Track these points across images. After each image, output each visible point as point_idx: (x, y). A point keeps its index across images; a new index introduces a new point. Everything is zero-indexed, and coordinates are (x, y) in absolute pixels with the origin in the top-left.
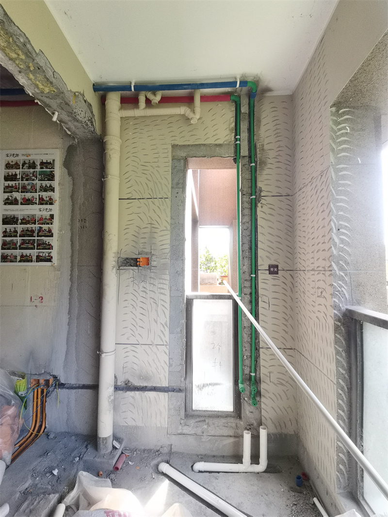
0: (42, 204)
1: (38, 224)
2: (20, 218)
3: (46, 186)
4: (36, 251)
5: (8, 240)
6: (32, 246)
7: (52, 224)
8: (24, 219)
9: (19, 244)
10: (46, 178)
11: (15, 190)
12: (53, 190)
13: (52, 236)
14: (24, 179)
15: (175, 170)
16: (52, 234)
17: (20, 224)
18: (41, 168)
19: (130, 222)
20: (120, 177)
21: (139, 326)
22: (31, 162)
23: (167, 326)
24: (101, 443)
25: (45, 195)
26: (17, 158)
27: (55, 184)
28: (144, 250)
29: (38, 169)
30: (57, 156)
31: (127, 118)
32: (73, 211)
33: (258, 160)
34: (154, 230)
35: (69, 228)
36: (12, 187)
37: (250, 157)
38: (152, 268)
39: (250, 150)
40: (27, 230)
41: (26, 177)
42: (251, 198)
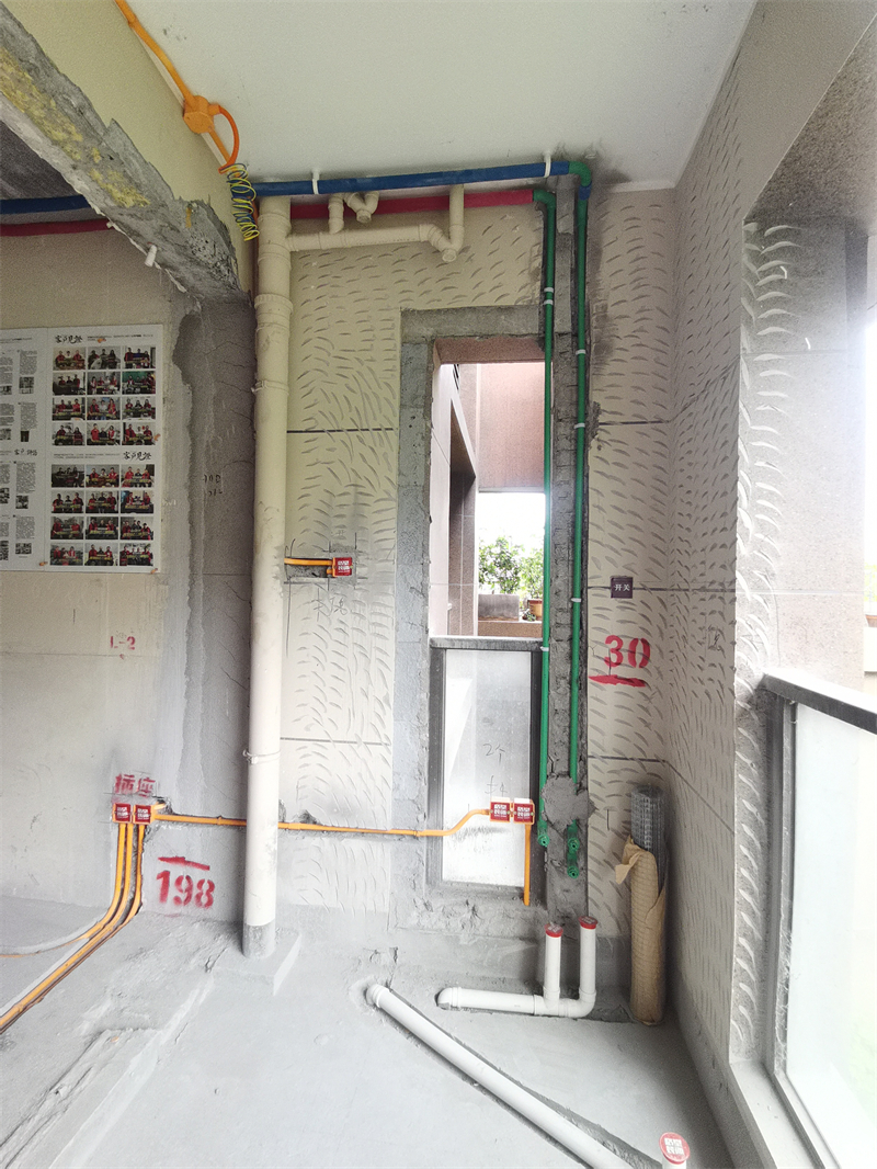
0: (131, 443)
1: (124, 485)
2: (87, 472)
3: (138, 404)
4: (119, 541)
5: (63, 520)
6: (112, 532)
7: (150, 485)
8: (94, 475)
9: (85, 527)
10: (139, 386)
11: (76, 413)
12: (152, 413)
13: (150, 510)
14: (95, 391)
15: (409, 367)
16: (152, 506)
17: (88, 485)
18: (129, 366)
19: (312, 482)
20: (290, 384)
21: (331, 703)
22: (108, 353)
23: (389, 705)
24: (250, 936)
25: (136, 423)
26: (78, 345)
27: (156, 400)
28: (340, 542)
29: (122, 368)
30: (158, 339)
31: (304, 254)
32: (193, 458)
33: (594, 340)
34: (363, 499)
35: (185, 493)
36: (69, 407)
37: (575, 335)
38: (359, 581)
39: (575, 319)
40: (102, 499)
41: (96, 386)
42: (576, 426)
